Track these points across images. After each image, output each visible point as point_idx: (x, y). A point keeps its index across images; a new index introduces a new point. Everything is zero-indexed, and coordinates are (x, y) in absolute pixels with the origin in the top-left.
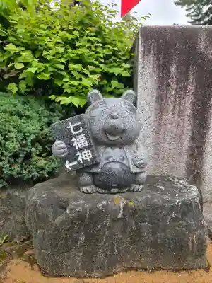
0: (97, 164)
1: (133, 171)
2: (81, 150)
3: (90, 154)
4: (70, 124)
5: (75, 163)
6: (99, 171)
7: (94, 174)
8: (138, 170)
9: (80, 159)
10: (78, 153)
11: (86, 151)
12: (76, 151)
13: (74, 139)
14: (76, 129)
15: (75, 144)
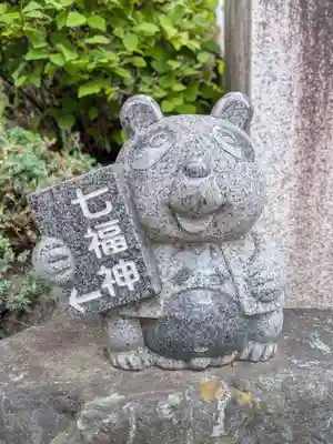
0: (152, 298)
1: (249, 311)
2: (110, 261)
3: (134, 270)
4: (79, 193)
5: (96, 295)
6: (159, 314)
7: (145, 322)
8: (262, 308)
9: (108, 285)
10: (103, 271)
11: (122, 265)
12: (96, 263)
13: (90, 233)
14: (95, 205)
15: (94, 246)
